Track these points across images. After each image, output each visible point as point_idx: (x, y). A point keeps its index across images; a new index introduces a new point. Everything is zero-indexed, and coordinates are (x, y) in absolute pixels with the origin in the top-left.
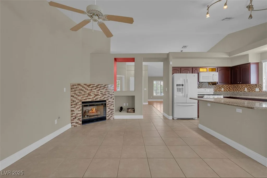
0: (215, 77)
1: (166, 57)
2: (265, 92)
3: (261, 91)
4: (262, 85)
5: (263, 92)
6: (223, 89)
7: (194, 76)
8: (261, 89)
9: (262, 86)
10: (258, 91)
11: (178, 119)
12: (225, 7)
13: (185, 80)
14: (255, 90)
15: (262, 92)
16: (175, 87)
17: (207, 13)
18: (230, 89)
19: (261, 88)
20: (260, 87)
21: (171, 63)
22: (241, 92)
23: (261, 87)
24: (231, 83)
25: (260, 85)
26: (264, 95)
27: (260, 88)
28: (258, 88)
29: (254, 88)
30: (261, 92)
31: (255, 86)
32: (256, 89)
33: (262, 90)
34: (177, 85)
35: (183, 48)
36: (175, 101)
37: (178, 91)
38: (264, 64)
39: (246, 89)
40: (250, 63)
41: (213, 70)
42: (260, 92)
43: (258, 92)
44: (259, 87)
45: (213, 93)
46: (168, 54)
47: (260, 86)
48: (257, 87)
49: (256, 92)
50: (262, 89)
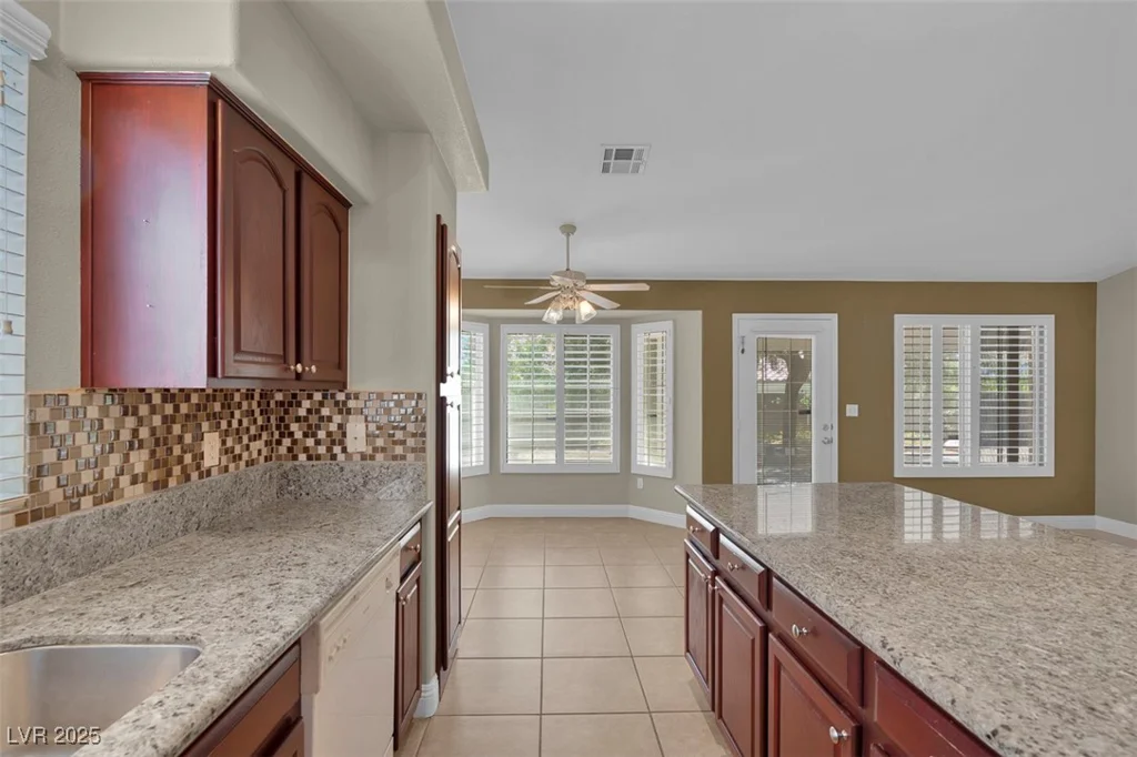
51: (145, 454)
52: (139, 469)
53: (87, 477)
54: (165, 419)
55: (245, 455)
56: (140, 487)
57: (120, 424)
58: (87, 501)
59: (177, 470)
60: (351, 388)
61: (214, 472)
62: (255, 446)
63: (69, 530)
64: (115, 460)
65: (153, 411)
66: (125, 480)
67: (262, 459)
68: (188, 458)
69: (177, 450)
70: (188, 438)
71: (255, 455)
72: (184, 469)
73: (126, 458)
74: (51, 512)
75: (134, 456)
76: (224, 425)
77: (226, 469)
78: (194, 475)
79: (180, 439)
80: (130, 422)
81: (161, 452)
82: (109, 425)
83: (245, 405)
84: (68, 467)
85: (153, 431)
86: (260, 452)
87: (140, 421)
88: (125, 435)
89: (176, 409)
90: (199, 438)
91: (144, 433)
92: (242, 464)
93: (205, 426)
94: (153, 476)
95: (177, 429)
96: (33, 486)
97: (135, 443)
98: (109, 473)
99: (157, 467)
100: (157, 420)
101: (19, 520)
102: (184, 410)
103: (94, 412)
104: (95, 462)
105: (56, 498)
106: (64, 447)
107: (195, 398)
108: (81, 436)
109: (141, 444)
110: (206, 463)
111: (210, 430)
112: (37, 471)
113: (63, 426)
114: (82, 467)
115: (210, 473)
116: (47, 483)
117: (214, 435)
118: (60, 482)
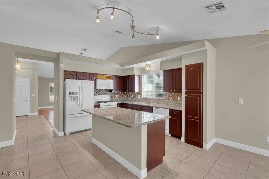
0: (110, 84)
1: (55, 56)
4: (141, 93)
5: (142, 98)
6: (117, 96)
7: (90, 83)
11: (72, 133)
12: (112, 17)
13: (79, 87)
16: (68, 96)
17: (97, 17)
18: (122, 95)
21: (62, 66)
22: (129, 98)
24: (123, 91)
26: (143, 101)
31: (138, 94)
32: (138, 96)
34: (70, 93)
35: (82, 50)
36: (67, 113)
37: (72, 100)
38: (143, 76)
39: (132, 95)
40: (134, 75)
41: (109, 77)
42: (140, 98)
45: (109, 100)
46: (58, 54)
49: (138, 98)
50: (141, 96)
51: (172, 98)
52: (171, 99)
53: (168, 98)
54: (174, 95)
57: (170, 95)
58: (168, 100)
59: (175, 100)
64: (170, 97)
65: (173, 94)
66: (170, 99)
68: (176, 99)
69: (175, 98)
70: (177, 97)
72: (176, 100)
74: (165, 100)
75: (171, 98)
78: (177, 101)
79: (176, 97)
80: (171, 95)
82: (169, 95)
84: (166, 97)
85: (173, 96)
87: (172, 95)
88: (170, 96)
89: (175, 94)
90: (178, 97)
91: (172, 96)
94: (173, 99)
95: (175, 96)
97: (171, 97)
98: (169, 98)
100: (173, 95)
101: (164, 100)
102: (176, 94)
103: (168, 94)
104: (168, 97)
105: (166, 99)
106: (166, 96)
107: (177, 93)
108: (167, 96)
109: (172, 97)
110: (179, 100)
111: (179, 96)
112: (165, 97)
113: (166, 95)
114: (167, 97)
115: (179, 101)
116: (165, 98)
117: (180, 97)
118: (166, 98)
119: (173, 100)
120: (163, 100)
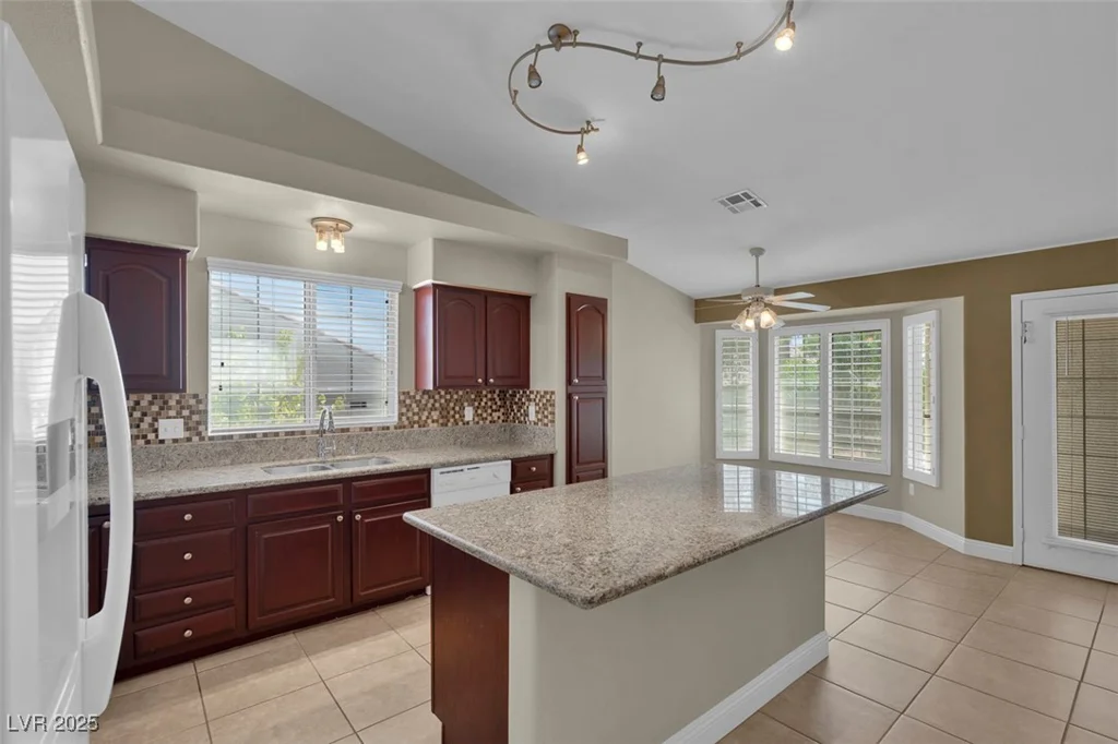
2: (224, 437)
3: (199, 434)
4: (201, 398)
5: (211, 438)
8: (198, 423)
9: (201, 407)
10: (181, 434)
14: (156, 431)
15: (202, 439)
19: (195, 418)
20: (192, 413)
23: (199, 412)
25: (192, 402)
26: (226, 454)
27: (189, 418)
28: (179, 415)
29: (148, 419)
30: (196, 439)
31: (155, 408)
32: (163, 424)
33: (201, 428)
40: (184, 254)
42: (189, 439)
43: (175, 441)
44: (186, 413)
47: (189, 407)
48: (172, 413)
49: (162, 442)
50: (204, 422)
51: (438, 413)
52: (435, 418)
53: (416, 418)
54: (446, 400)
55: (489, 418)
56: (435, 425)
57: (428, 401)
58: (416, 426)
59: (452, 420)
60: (531, 389)
61: (471, 423)
62: (495, 415)
63: (409, 434)
64: (426, 413)
65: (441, 397)
66: (429, 421)
67: (500, 421)
68: (457, 416)
69: (452, 413)
70: (457, 408)
71: (496, 418)
72: (455, 420)
73: (430, 413)
74: (404, 427)
75: (433, 413)
76: (476, 404)
77: (478, 423)
78: (460, 423)
79: (453, 409)
80: (432, 401)
81: (445, 413)
82: (423, 402)
83: (489, 396)
84: (410, 414)
85: (441, 404)
86: (499, 418)
87: (435, 401)
88: (430, 405)
89: (452, 397)
90: (462, 408)
91: (437, 405)
92: (488, 422)
93: (466, 404)
94: (441, 421)
95: (452, 405)
96: (400, 419)
97: (433, 408)
98: (424, 418)
99: (443, 417)
100: (443, 401)
101: (396, 428)
102: (455, 397)
103: (418, 398)
104: (418, 414)
105: (406, 423)
106: (409, 408)
107: (461, 393)
108: (414, 405)
109: (436, 409)
110: (466, 419)
111: (469, 405)
112: (401, 415)
113: (408, 402)
114: (414, 414)
115: (468, 423)
116: (404, 418)
117: (471, 408)
118: (408, 418)
119: (442, 425)
120: (388, 428)
